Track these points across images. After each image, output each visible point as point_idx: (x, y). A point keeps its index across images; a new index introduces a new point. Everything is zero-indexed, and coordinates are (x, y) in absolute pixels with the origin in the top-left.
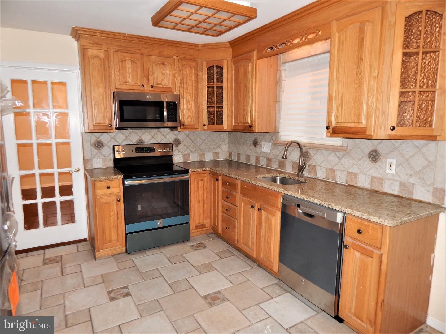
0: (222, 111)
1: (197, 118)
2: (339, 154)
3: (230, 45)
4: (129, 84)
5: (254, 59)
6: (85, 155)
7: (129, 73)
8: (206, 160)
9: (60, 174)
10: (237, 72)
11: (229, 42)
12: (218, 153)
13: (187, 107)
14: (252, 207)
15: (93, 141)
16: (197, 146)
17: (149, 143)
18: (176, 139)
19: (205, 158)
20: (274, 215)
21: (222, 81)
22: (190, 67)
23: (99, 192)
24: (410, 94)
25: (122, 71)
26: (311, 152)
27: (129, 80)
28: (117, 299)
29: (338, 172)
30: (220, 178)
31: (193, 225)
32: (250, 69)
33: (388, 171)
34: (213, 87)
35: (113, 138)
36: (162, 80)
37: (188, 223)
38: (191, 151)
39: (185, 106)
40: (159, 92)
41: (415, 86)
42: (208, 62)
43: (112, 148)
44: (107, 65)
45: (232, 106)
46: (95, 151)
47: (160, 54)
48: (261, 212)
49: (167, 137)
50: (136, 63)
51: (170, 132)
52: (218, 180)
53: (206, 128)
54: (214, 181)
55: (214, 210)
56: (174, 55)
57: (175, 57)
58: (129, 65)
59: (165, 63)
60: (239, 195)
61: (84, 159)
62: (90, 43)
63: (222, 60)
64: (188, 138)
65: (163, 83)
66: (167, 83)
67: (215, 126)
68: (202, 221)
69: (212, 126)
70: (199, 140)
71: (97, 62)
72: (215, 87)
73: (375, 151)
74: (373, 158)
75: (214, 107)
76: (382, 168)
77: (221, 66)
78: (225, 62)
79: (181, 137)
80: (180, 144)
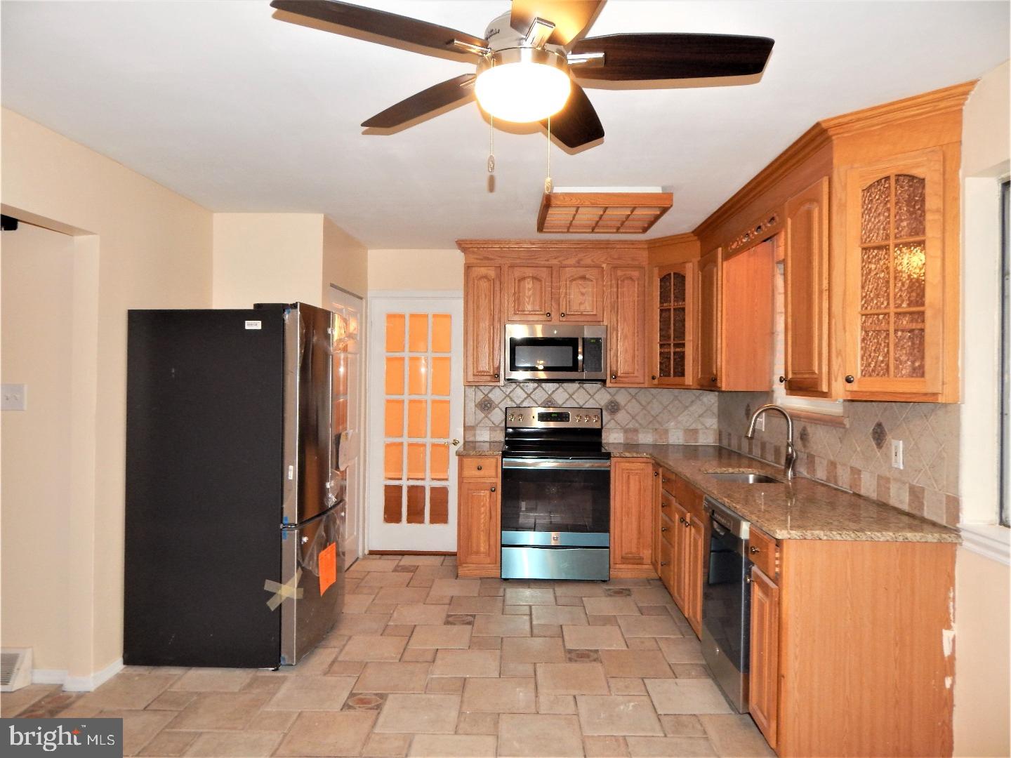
0: (684, 352)
1: (642, 363)
2: (840, 431)
3: (696, 238)
4: (528, 313)
5: (720, 260)
6: (467, 419)
7: (529, 297)
8: (671, 442)
9: (434, 445)
11: (693, 232)
12: (695, 431)
13: (624, 347)
15: (479, 400)
16: (652, 416)
17: (564, 406)
18: (612, 402)
19: (667, 438)
21: (684, 300)
22: (631, 279)
23: (466, 472)
24: (881, 317)
25: (518, 295)
27: (528, 307)
28: (455, 624)
29: (840, 467)
30: (660, 471)
31: (617, 552)
33: (895, 465)
34: (669, 310)
35: (508, 396)
36: (581, 304)
37: (608, 547)
38: (640, 424)
40: (580, 324)
41: (888, 304)
42: (661, 268)
43: (504, 410)
44: (497, 288)
46: (481, 415)
47: (579, 263)
48: (691, 530)
49: (596, 397)
50: (541, 281)
51: (600, 389)
52: (658, 474)
53: (656, 381)
54: (655, 477)
56: (603, 262)
57: (604, 266)
58: (529, 285)
59: (587, 277)
60: (674, 502)
61: (464, 427)
62: (477, 259)
63: (684, 263)
64: (634, 400)
65: (582, 308)
66: (588, 308)
67: (672, 379)
68: (634, 550)
69: (666, 378)
70: (655, 404)
71: (485, 284)
72: (672, 310)
73: (879, 425)
74: (877, 440)
75: (670, 345)
76: (887, 457)
77: (682, 273)
78: (689, 266)
79: (621, 398)
80: (620, 412)
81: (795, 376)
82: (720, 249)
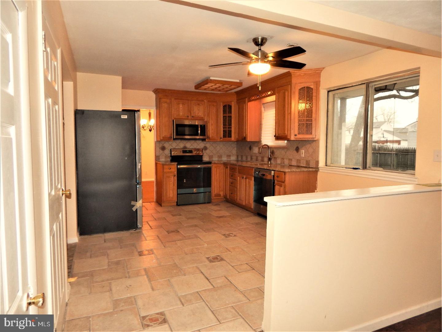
0: (231, 130)
1: (217, 134)
2: (285, 150)
3: (235, 94)
4: (181, 116)
5: (247, 102)
6: (156, 153)
7: (181, 110)
10: (239, 108)
11: (235, 92)
12: (230, 156)
13: (211, 128)
14: (243, 178)
15: (161, 146)
16: (217, 151)
17: (190, 148)
18: (205, 146)
20: (251, 180)
21: (231, 113)
22: (213, 105)
23: (165, 170)
24: (302, 120)
25: (177, 109)
26: (275, 150)
27: (181, 114)
29: (285, 159)
30: (228, 166)
31: (213, 194)
32: (245, 107)
33: (302, 156)
34: (226, 116)
35: (171, 145)
36: (198, 113)
37: (211, 192)
38: (214, 154)
39: (210, 127)
42: (223, 103)
43: (170, 150)
44: (170, 106)
45: (236, 127)
46: (161, 151)
47: (197, 99)
48: (246, 180)
49: (200, 145)
50: (185, 105)
51: (201, 142)
52: (227, 168)
53: (222, 139)
54: (225, 169)
55: (225, 185)
57: (205, 101)
58: (181, 106)
59: (200, 104)
60: (237, 174)
61: (155, 156)
62: (163, 96)
63: (231, 102)
64: (212, 146)
65: (199, 115)
66: (200, 115)
67: (227, 139)
68: (218, 192)
69: (225, 138)
70: (218, 147)
71: (165, 105)
72: (227, 117)
73: (298, 147)
74: (297, 150)
75: (226, 128)
76: (300, 155)
77: (231, 105)
78: (233, 103)
79: (208, 145)
80: (207, 150)
81: (278, 135)
82: (247, 99)
